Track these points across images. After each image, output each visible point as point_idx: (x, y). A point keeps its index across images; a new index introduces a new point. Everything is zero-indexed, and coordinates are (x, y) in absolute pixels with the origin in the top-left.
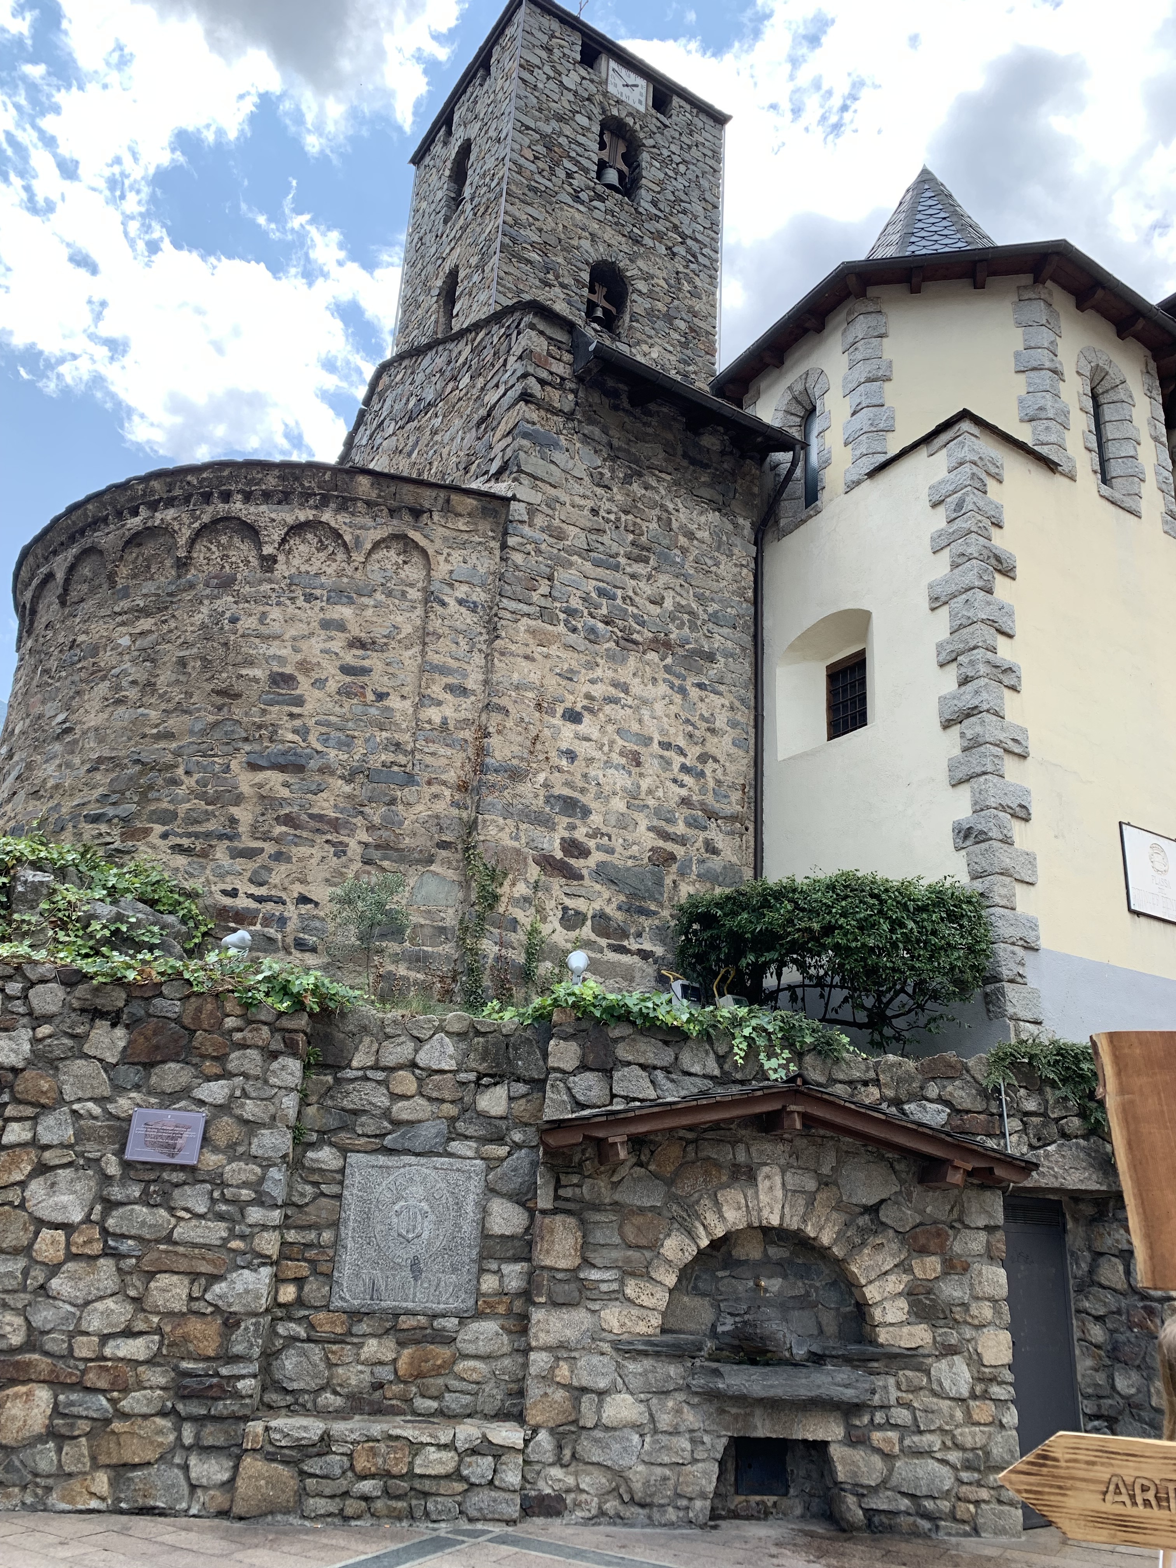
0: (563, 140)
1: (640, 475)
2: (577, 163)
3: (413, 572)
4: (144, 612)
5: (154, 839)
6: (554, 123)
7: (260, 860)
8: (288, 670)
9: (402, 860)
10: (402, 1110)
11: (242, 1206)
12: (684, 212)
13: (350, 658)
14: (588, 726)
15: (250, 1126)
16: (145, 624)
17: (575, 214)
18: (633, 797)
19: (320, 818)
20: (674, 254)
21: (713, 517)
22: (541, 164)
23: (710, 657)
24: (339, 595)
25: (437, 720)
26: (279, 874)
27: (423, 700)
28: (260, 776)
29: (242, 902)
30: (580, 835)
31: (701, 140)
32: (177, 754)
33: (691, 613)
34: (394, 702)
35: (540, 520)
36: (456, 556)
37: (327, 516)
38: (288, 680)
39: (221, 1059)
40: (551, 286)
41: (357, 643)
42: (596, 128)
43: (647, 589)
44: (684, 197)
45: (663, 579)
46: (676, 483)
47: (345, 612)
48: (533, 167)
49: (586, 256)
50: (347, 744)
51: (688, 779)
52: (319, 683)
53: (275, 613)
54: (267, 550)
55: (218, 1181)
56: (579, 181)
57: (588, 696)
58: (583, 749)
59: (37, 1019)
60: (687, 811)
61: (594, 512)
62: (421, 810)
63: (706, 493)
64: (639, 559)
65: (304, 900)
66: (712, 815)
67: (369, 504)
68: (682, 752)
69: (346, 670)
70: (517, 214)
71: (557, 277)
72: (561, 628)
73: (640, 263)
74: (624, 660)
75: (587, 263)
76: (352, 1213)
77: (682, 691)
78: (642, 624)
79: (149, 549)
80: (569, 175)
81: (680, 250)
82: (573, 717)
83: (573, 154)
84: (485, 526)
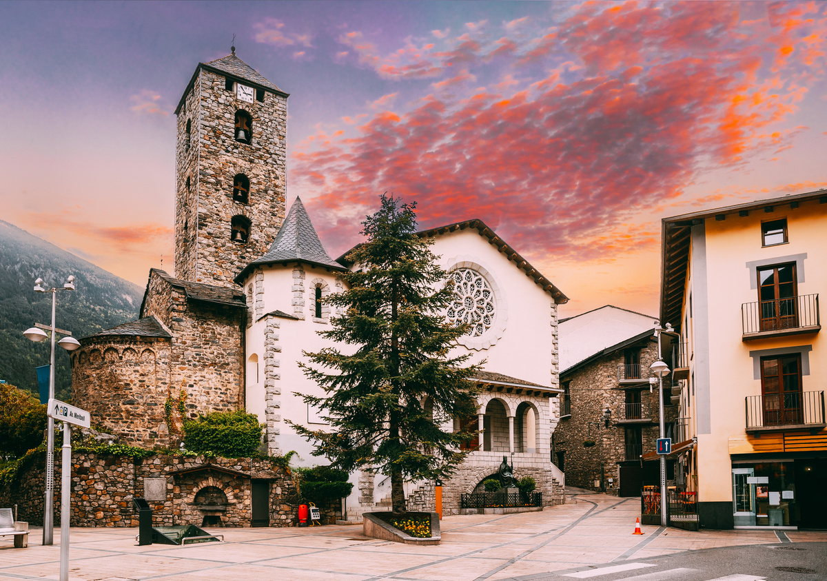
0: (220, 127)
1: (206, 322)
2: (226, 135)
3: (152, 357)
4: (97, 369)
5: (107, 420)
6: (217, 121)
7: (128, 423)
8: (128, 382)
9: (156, 421)
10: (152, 471)
11: (127, 486)
12: (271, 143)
13: (140, 378)
14: (195, 387)
15: (127, 475)
16: (98, 371)
17: (228, 157)
18: (208, 403)
19: (138, 414)
20: (267, 163)
21: (227, 328)
22: (212, 140)
23: (228, 364)
24: (136, 364)
25: (160, 391)
26: (132, 426)
27: (157, 387)
28: (126, 406)
29: (126, 432)
30: (195, 412)
31: (278, 108)
32: (109, 401)
33: (222, 354)
34: (151, 387)
35: (179, 341)
36: (161, 352)
37: (131, 346)
38: (128, 384)
39: (121, 464)
40: (219, 190)
41: (142, 375)
42: (233, 117)
43: (208, 351)
44: (270, 136)
45: (213, 347)
46: (216, 321)
47: (138, 368)
48: (209, 143)
49: (232, 174)
50: (142, 398)
51: (222, 395)
52: (135, 385)
53: (124, 369)
54: (120, 355)
55: (122, 483)
56: (228, 142)
57: (195, 381)
58: (194, 393)
59: (91, 460)
60: (222, 403)
61: (194, 335)
62: (159, 411)
63: (225, 322)
64: (206, 344)
65: (137, 431)
66: (229, 403)
67: (141, 342)
68: (220, 389)
69: (140, 381)
70: (204, 164)
71: (221, 186)
72: (187, 366)
73: (254, 171)
74: (204, 370)
75: (233, 177)
76: (145, 487)
77: (220, 374)
78: (208, 360)
79: (96, 354)
80: (224, 142)
81: (270, 161)
82: (191, 386)
83: (224, 132)
84: (167, 344)
